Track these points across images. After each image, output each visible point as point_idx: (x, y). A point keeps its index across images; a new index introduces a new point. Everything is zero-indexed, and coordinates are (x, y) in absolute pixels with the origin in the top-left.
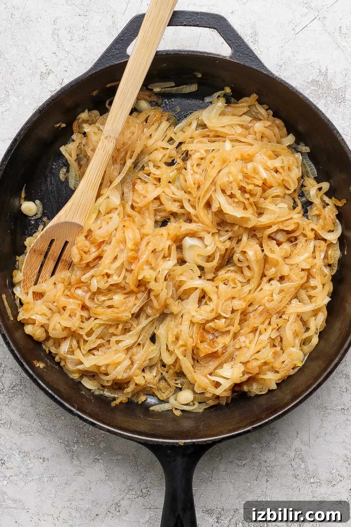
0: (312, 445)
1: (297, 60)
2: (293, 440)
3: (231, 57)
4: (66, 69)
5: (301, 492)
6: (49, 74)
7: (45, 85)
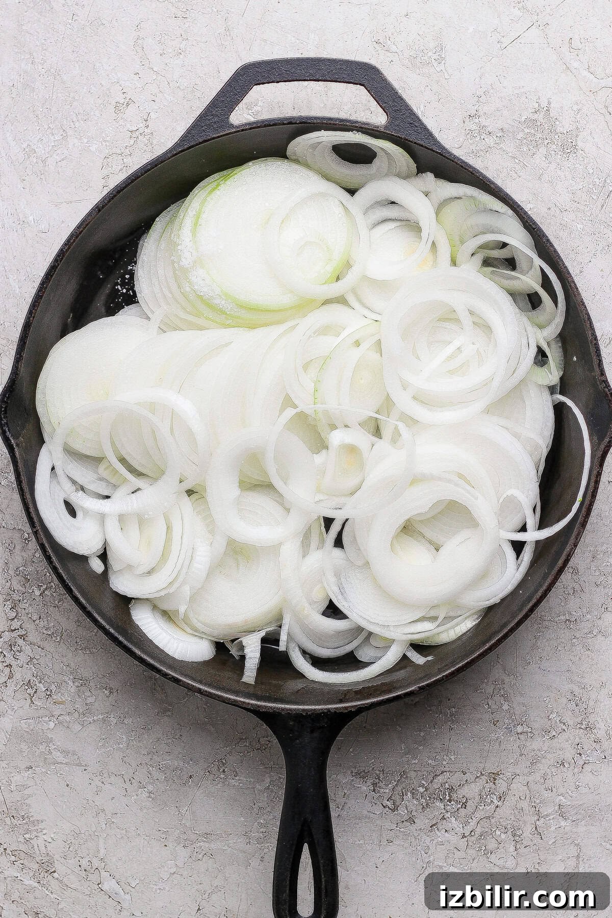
0: (520, 675)
1: (504, 87)
2: (492, 667)
3: (386, 127)
4: (154, 98)
5: (503, 747)
6: (128, 105)
7: (121, 122)
